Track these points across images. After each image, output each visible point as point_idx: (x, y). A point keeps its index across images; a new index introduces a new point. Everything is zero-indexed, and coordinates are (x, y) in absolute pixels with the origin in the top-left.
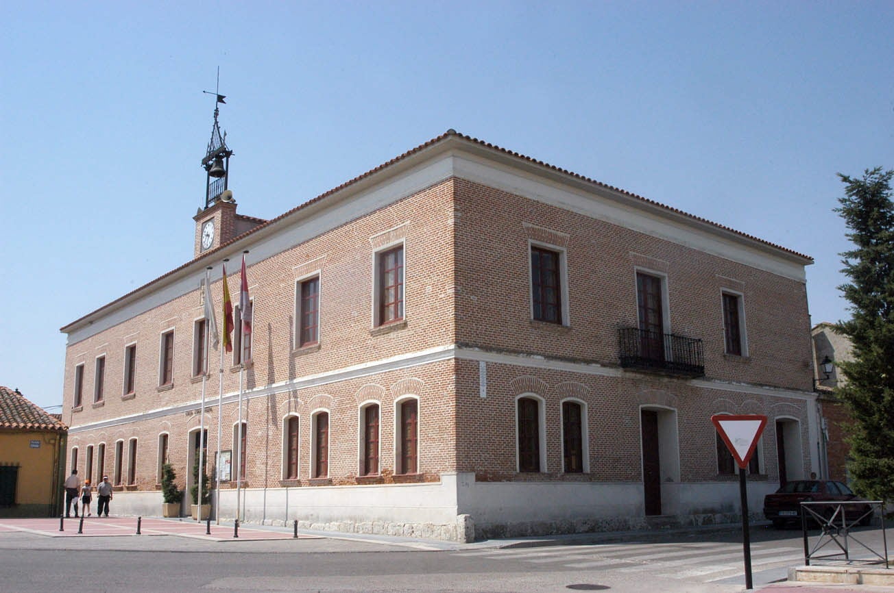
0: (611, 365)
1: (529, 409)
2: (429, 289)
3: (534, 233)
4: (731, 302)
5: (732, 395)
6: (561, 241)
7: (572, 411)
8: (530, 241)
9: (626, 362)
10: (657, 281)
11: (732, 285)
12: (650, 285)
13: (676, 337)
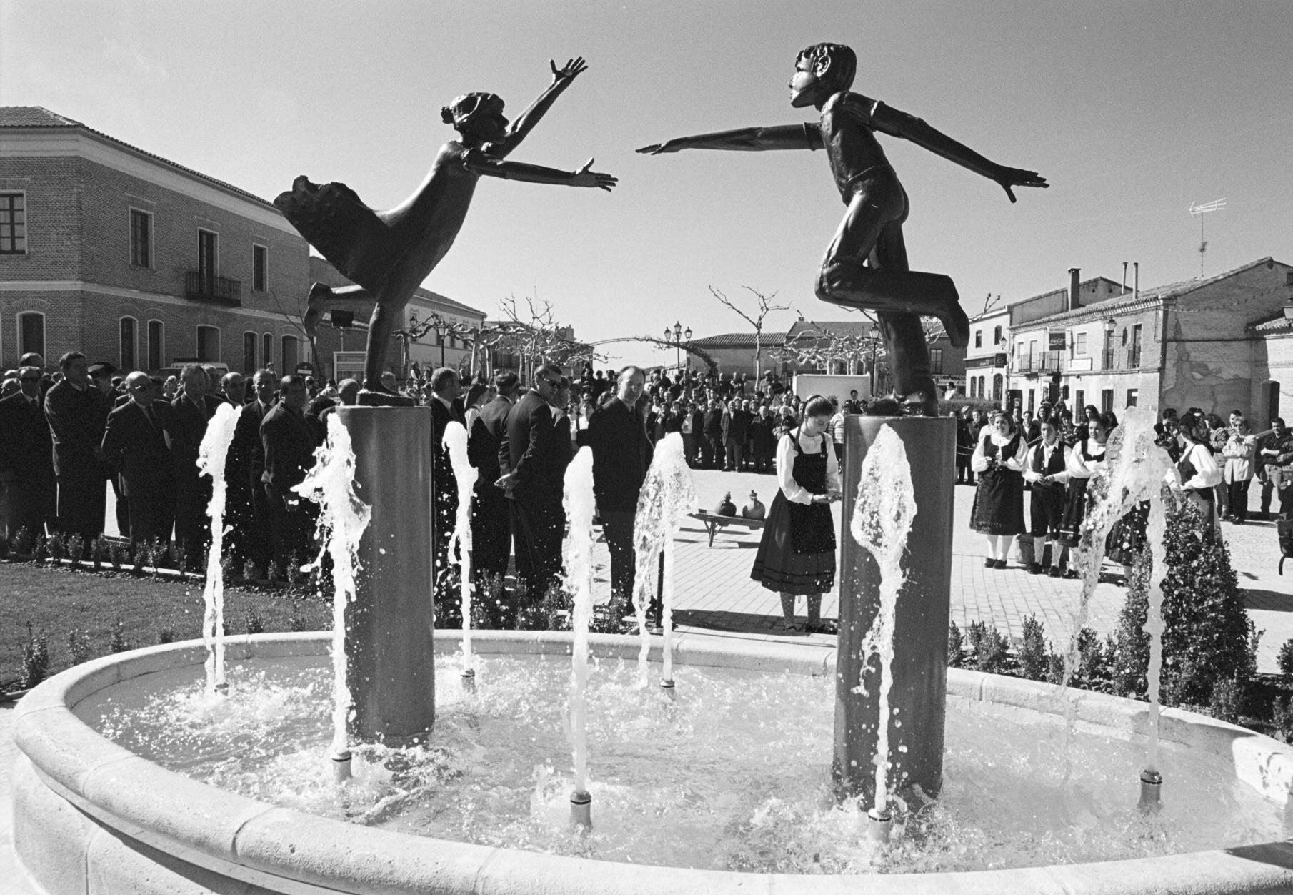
0: (180, 296)
1: (128, 324)
2: (54, 236)
3: (132, 201)
4: (260, 253)
5: (256, 319)
6: (151, 208)
7: (155, 327)
8: (130, 207)
9: (189, 296)
10: (211, 237)
11: (260, 241)
12: (207, 241)
13: (222, 278)
